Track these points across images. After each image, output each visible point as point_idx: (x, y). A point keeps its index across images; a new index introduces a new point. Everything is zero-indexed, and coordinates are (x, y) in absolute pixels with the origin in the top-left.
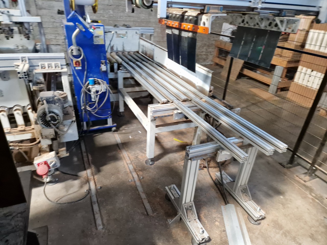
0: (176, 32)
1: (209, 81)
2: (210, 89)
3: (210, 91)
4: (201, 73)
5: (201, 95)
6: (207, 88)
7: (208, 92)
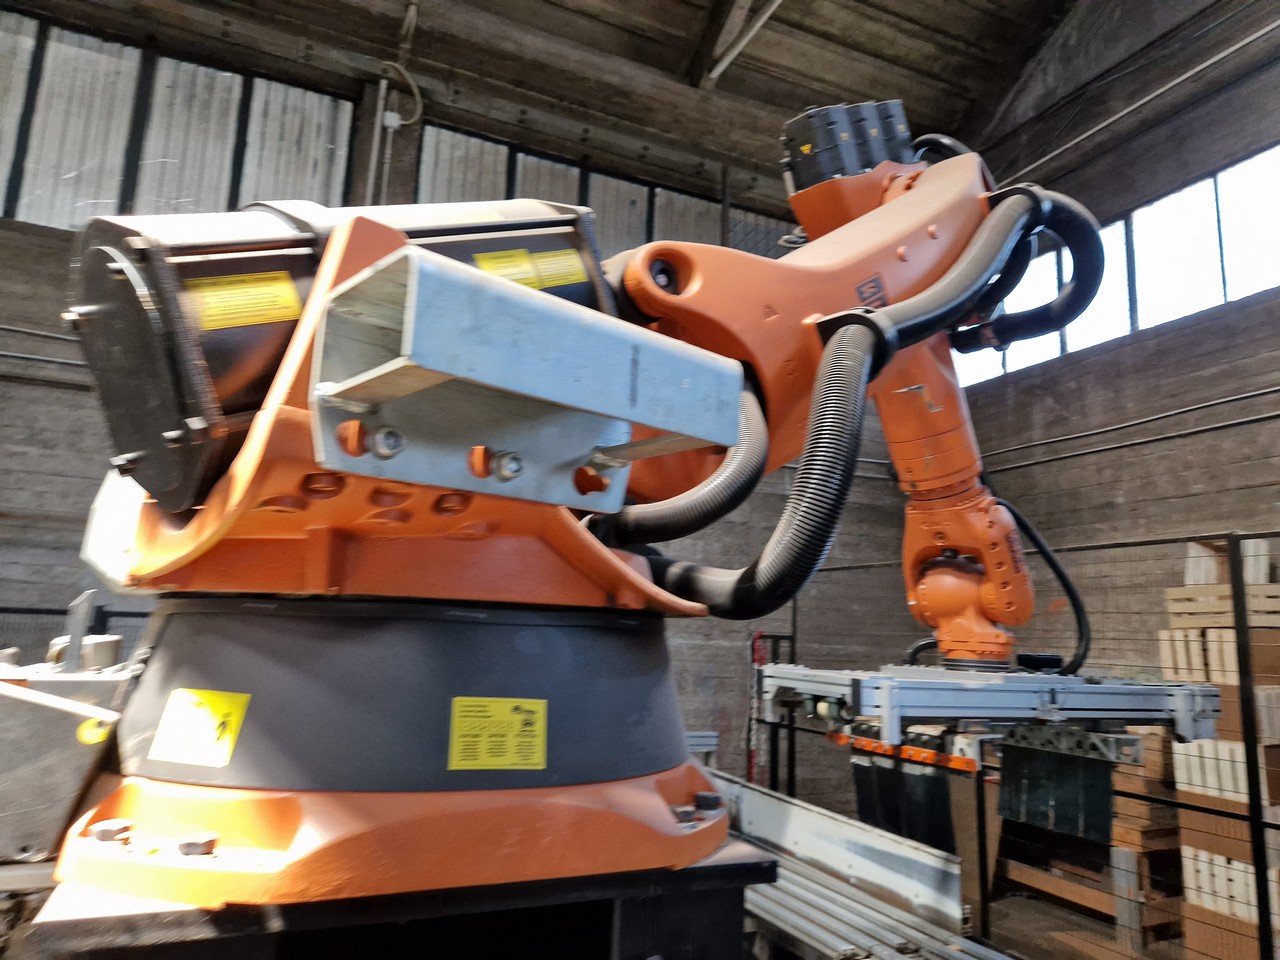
0: (887, 764)
1: (956, 887)
2: (964, 914)
3: (965, 920)
4: (925, 866)
5: (943, 934)
6: (954, 910)
7: (959, 925)
